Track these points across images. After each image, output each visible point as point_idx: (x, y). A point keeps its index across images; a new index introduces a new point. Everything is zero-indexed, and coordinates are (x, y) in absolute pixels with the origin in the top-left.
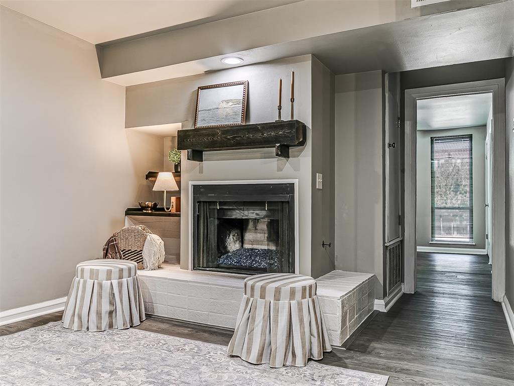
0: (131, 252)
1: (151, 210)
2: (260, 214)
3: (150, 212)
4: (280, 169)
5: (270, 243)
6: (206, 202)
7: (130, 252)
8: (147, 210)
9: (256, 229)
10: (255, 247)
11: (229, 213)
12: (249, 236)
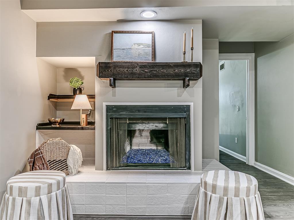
0: (56, 162)
1: (59, 125)
2: (159, 126)
3: (58, 126)
4: (179, 95)
5: (153, 145)
6: (117, 118)
7: (54, 162)
8: (55, 125)
9: (141, 136)
10: (141, 148)
11: (133, 126)
12: (135, 140)
